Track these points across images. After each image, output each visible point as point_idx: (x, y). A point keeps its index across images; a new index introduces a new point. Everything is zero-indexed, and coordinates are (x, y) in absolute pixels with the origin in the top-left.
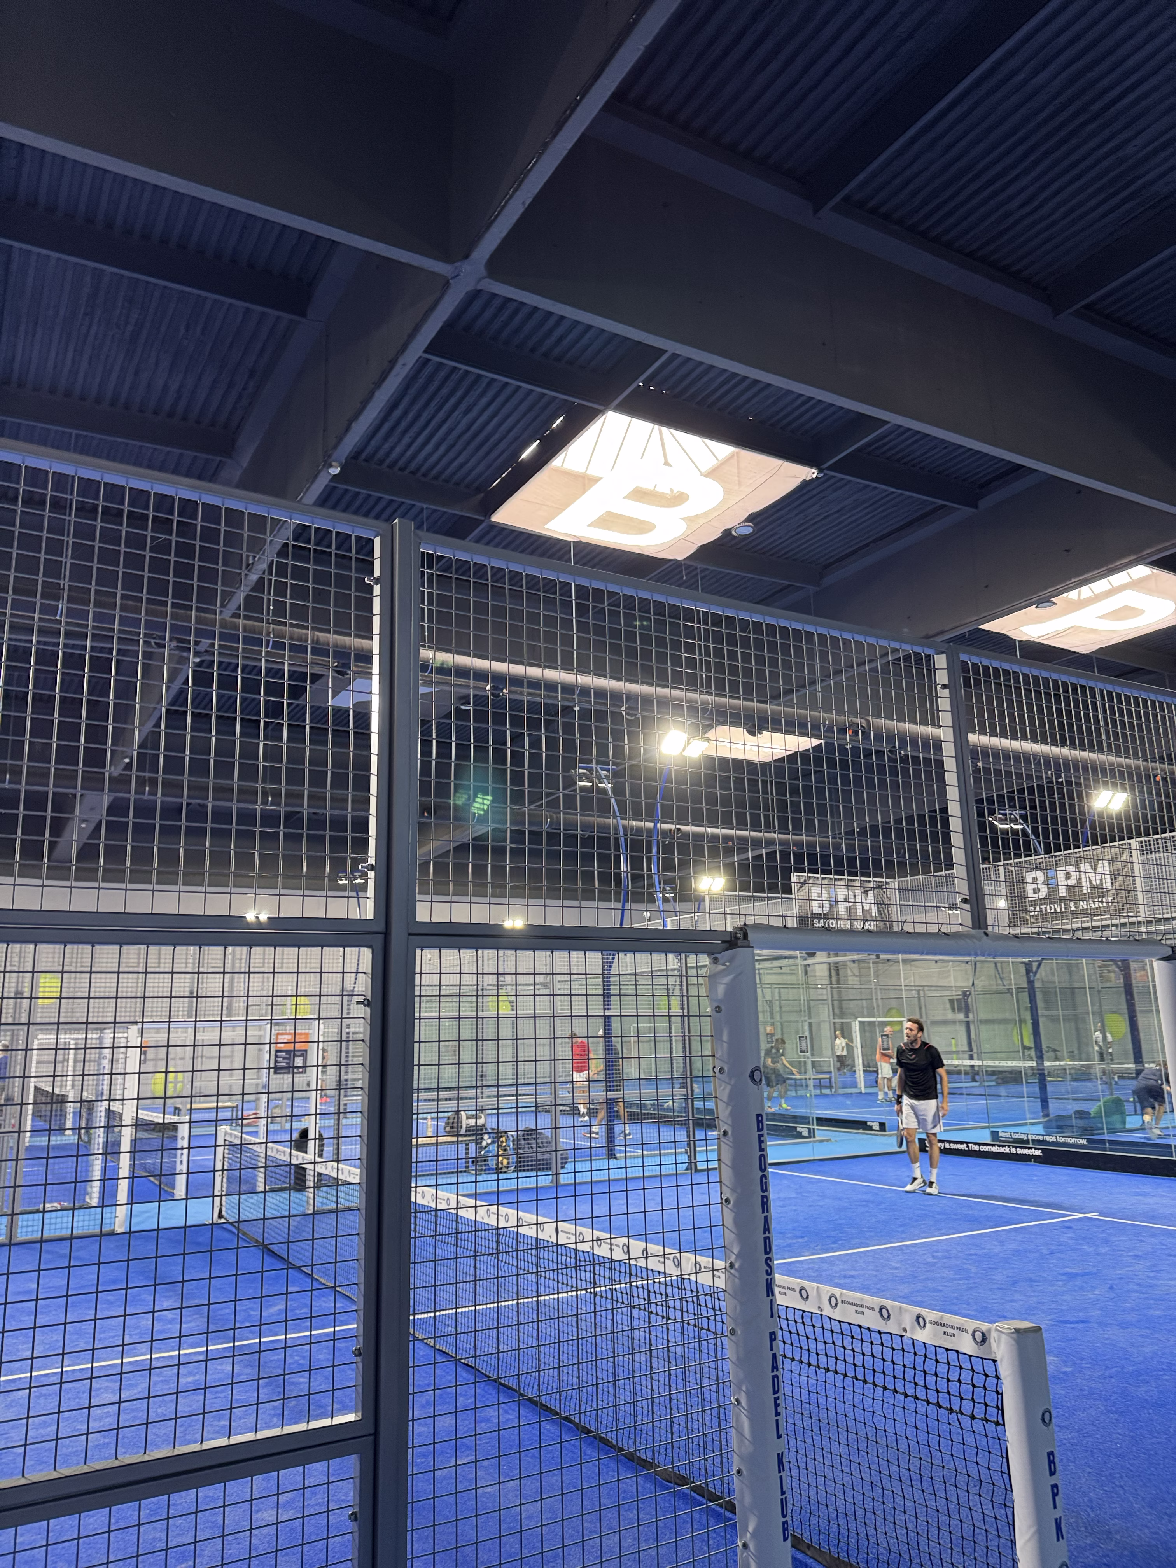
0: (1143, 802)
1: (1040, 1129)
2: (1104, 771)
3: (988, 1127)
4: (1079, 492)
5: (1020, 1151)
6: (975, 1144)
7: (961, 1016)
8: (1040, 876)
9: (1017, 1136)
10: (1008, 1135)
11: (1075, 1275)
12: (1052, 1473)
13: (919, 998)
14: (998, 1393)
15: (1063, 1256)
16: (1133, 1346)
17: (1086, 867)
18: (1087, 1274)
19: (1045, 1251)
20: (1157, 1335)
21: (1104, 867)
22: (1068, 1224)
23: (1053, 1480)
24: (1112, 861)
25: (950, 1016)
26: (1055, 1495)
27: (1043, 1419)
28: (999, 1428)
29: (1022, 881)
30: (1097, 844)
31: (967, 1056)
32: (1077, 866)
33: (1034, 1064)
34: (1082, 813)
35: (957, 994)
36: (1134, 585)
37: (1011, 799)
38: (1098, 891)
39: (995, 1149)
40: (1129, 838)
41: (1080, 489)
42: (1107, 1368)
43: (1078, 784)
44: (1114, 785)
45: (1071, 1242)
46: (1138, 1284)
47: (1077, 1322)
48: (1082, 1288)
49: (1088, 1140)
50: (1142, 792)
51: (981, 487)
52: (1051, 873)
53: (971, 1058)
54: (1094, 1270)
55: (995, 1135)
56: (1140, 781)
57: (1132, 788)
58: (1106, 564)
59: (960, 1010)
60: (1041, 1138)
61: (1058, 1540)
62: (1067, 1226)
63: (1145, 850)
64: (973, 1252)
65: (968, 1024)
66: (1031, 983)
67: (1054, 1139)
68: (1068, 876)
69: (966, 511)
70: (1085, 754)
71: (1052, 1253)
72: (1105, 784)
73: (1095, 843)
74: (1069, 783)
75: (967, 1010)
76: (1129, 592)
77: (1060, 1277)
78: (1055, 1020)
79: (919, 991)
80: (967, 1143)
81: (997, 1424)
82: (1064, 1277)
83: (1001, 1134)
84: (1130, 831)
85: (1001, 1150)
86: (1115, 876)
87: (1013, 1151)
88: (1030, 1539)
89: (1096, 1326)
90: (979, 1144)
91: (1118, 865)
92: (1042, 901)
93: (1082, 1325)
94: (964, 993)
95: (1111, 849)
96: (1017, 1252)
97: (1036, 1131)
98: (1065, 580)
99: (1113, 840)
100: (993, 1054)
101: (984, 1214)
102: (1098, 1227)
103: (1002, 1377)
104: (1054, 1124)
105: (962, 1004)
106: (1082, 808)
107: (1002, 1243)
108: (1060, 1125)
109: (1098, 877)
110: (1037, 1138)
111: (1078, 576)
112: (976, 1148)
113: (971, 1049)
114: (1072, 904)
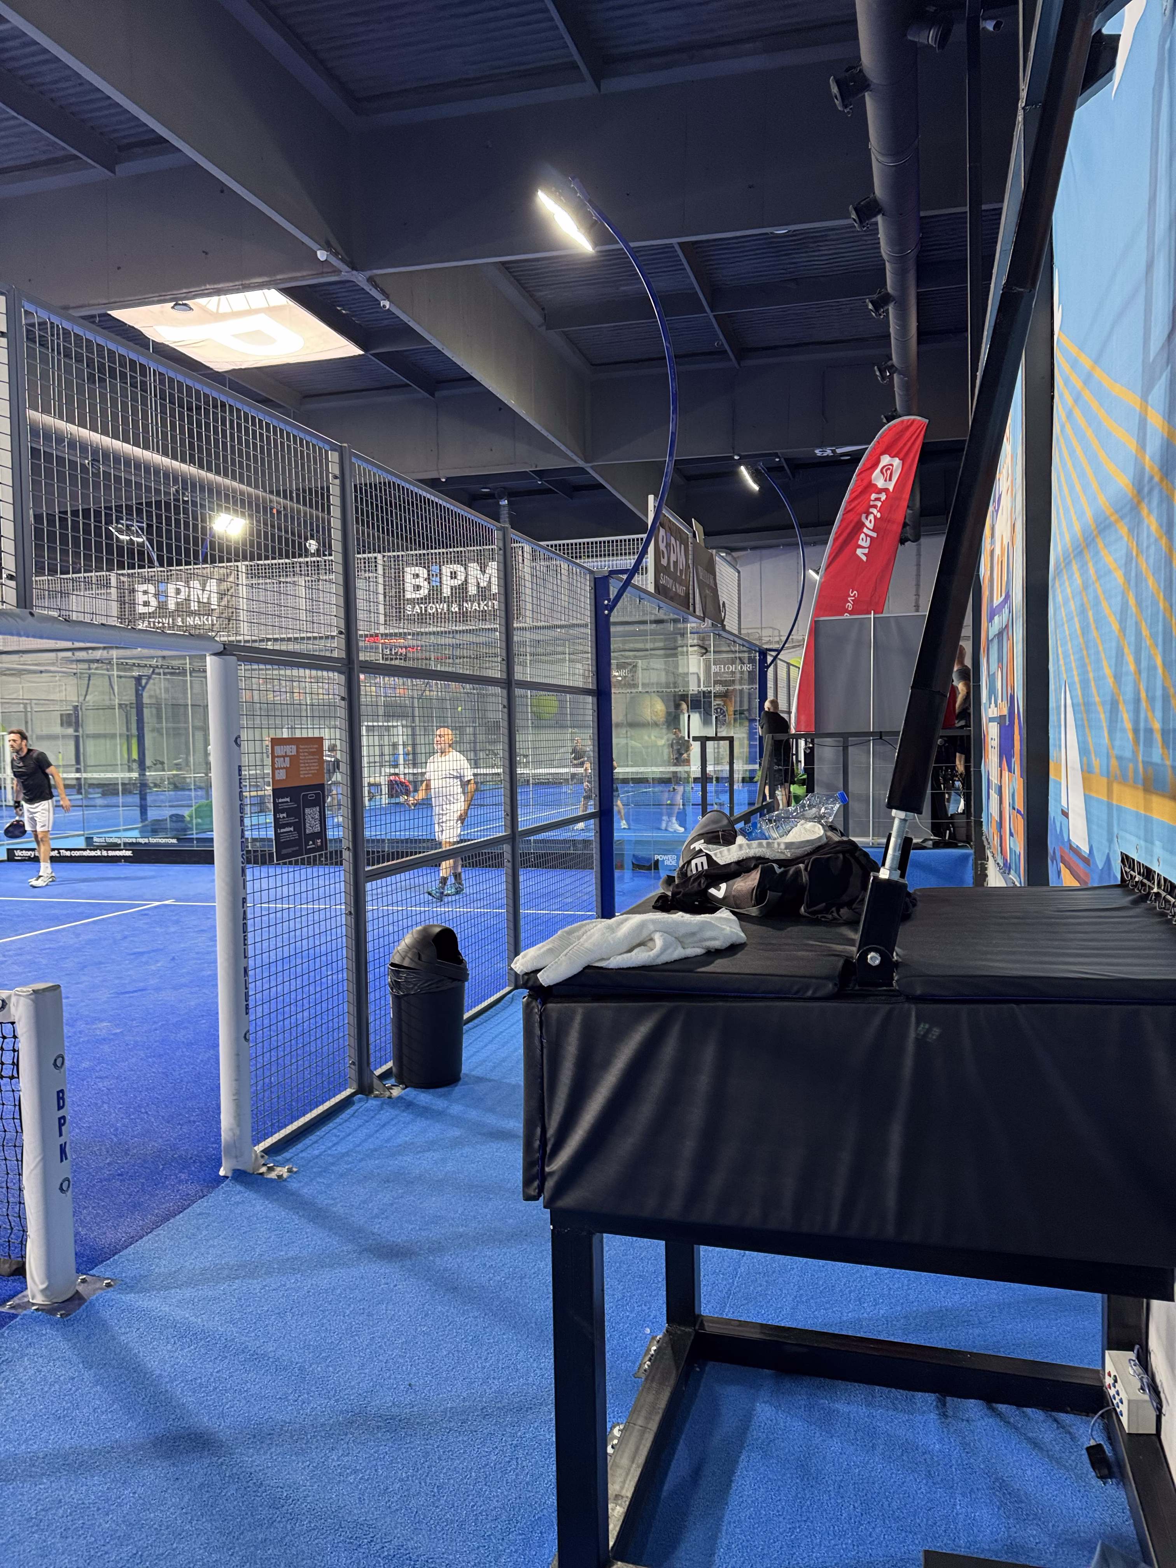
0: (259, 531)
1: (136, 833)
2: (227, 496)
3: (83, 835)
4: (222, 191)
5: (111, 853)
6: (67, 850)
7: (70, 731)
8: (151, 589)
9: (111, 840)
10: (102, 840)
11: (141, 954)
12: (60, 1108)
13: (26, 712)
14: (14, 1050)
15: (136, 939)
16: (181, 1001)
17: (196, 584)
18: (153, 951)
19: (119, 936)
20: (204, 991)
21: (212, 585)
22: (146, 912)
23: (61, 1113)
24: (220, 581)
25: (58, 729)
26: (61, 1125)
27: (55, 1065)
28: (13, 1081)
29: (133, 591)
30: (207, 563)
31: (74, 769)
32: (187, 582)
33: (135, 775)
34: (204, 533)
35: (68, 709)
36: (271, 310)
37: (139, 511)
38: (205, 610)
39: (87, 853)
40: (236, 561)
41: (223, 189)
42: (155, 1022)
43: (203, 506)
44: (236, 511)
45: (145, 926)
46: (197, 953)
47: (135, 991)
48: (146, 963)
49: (178, 839)
50: (258, 521)
51: (121, 148)
52: (162, 587)
53: (78, 771)
54: (161, 947)
55: (89, 840)
56: (258, 511)
57: (251, 516)
58: (242, 278)
59: (69, 724)
60: (134, 841)
61: (62, 1161)
62: (143, 913)
63: (251, 574)
64: (47, 946)
65: (77, 738)
66: (139, 696)
67: (146, 840)
68: (178, 592)
69: (99, 172)
70: (211, 476)
71: (125, 938)
72: (228, 509)
73: (205, 561)
74: (194, 504)
75: (77, 725)
76: (262, 316)
77: (128, 957)
78: (159, 731)
79: (25, 705)
80: (58, 849)
81: (12, 1077)
82: (132, 957)
83: (95, 840)
84: (237, 555)
85: (93, 853)
86: (222, 595)
87: (105, 853)
88: (36, 1167)
89: (152, 992)
90: (71, 850)
91: (224, 586)
92: (151, 615)
93: (140, 993)
94: (76, 707)
95: (219, 570)
96: (90, 942)
97: (133, 836)
98: (199, 285)
99: (221, 561)
100: (98, 767)
101: (65, 912)
102: (173, 911)
103: (19, 1036)
104: (149, 828)
105: (72, 719)
106: (204, 529)
107: (78, 935)
108: (155, 828)
109: (206, 596)
110: (130, 841)
111: (215, 283)
112: (68, 853)
113: (78, 761)
114: (180, 619)
